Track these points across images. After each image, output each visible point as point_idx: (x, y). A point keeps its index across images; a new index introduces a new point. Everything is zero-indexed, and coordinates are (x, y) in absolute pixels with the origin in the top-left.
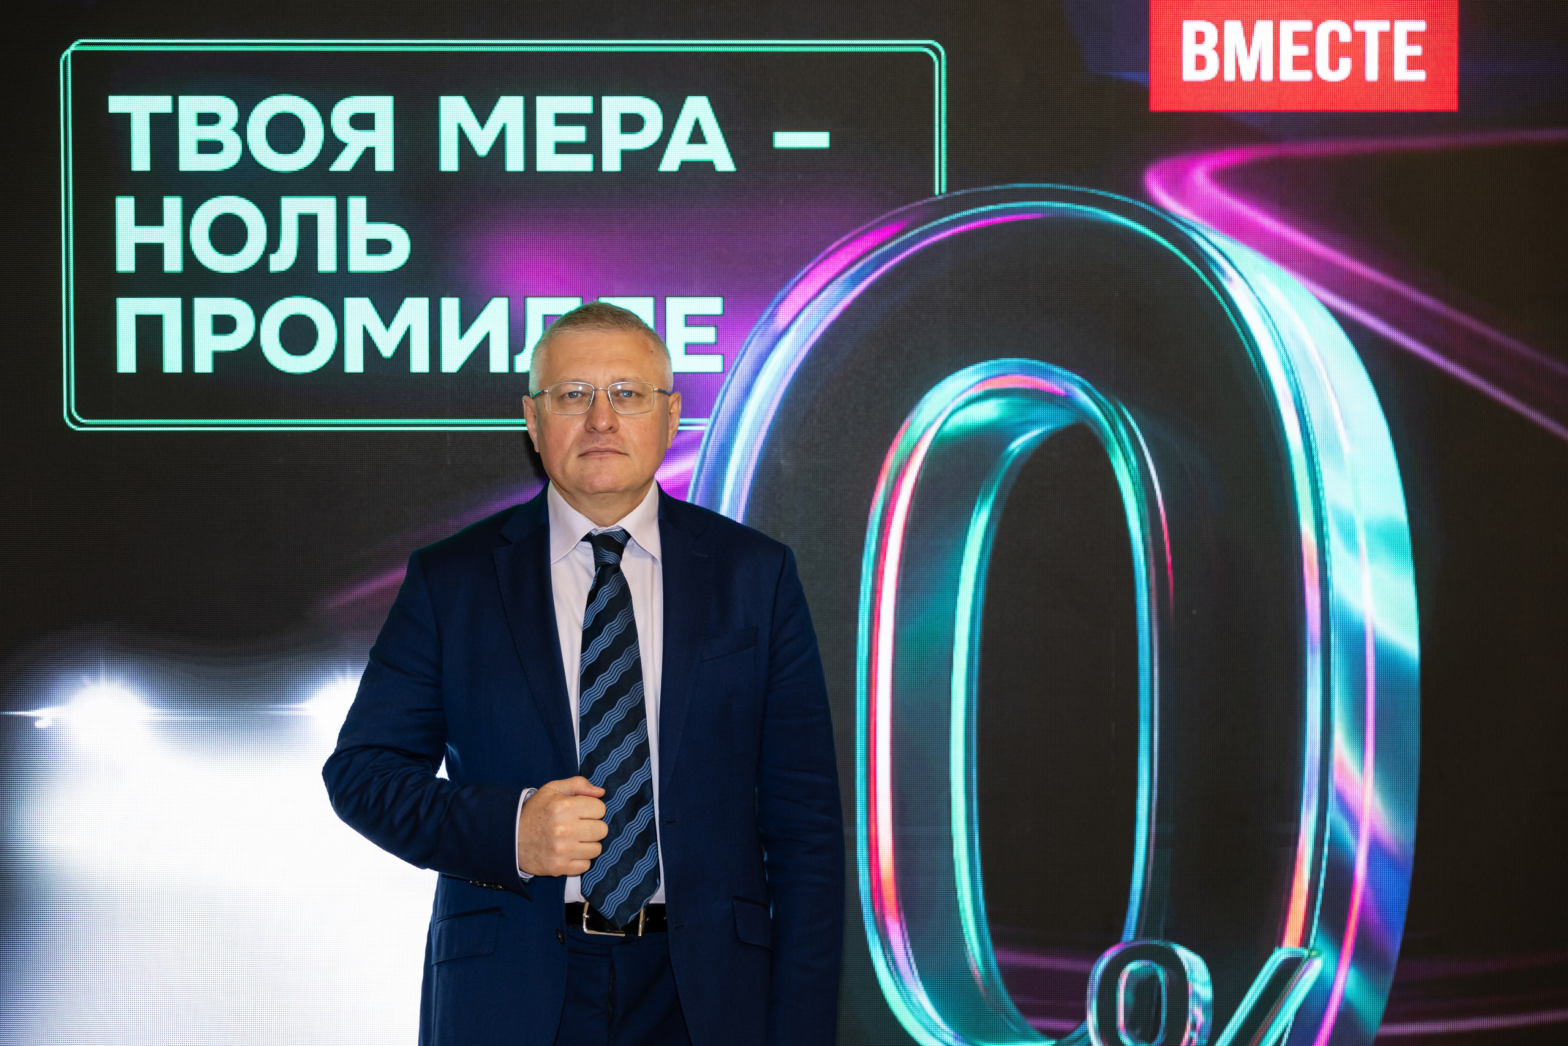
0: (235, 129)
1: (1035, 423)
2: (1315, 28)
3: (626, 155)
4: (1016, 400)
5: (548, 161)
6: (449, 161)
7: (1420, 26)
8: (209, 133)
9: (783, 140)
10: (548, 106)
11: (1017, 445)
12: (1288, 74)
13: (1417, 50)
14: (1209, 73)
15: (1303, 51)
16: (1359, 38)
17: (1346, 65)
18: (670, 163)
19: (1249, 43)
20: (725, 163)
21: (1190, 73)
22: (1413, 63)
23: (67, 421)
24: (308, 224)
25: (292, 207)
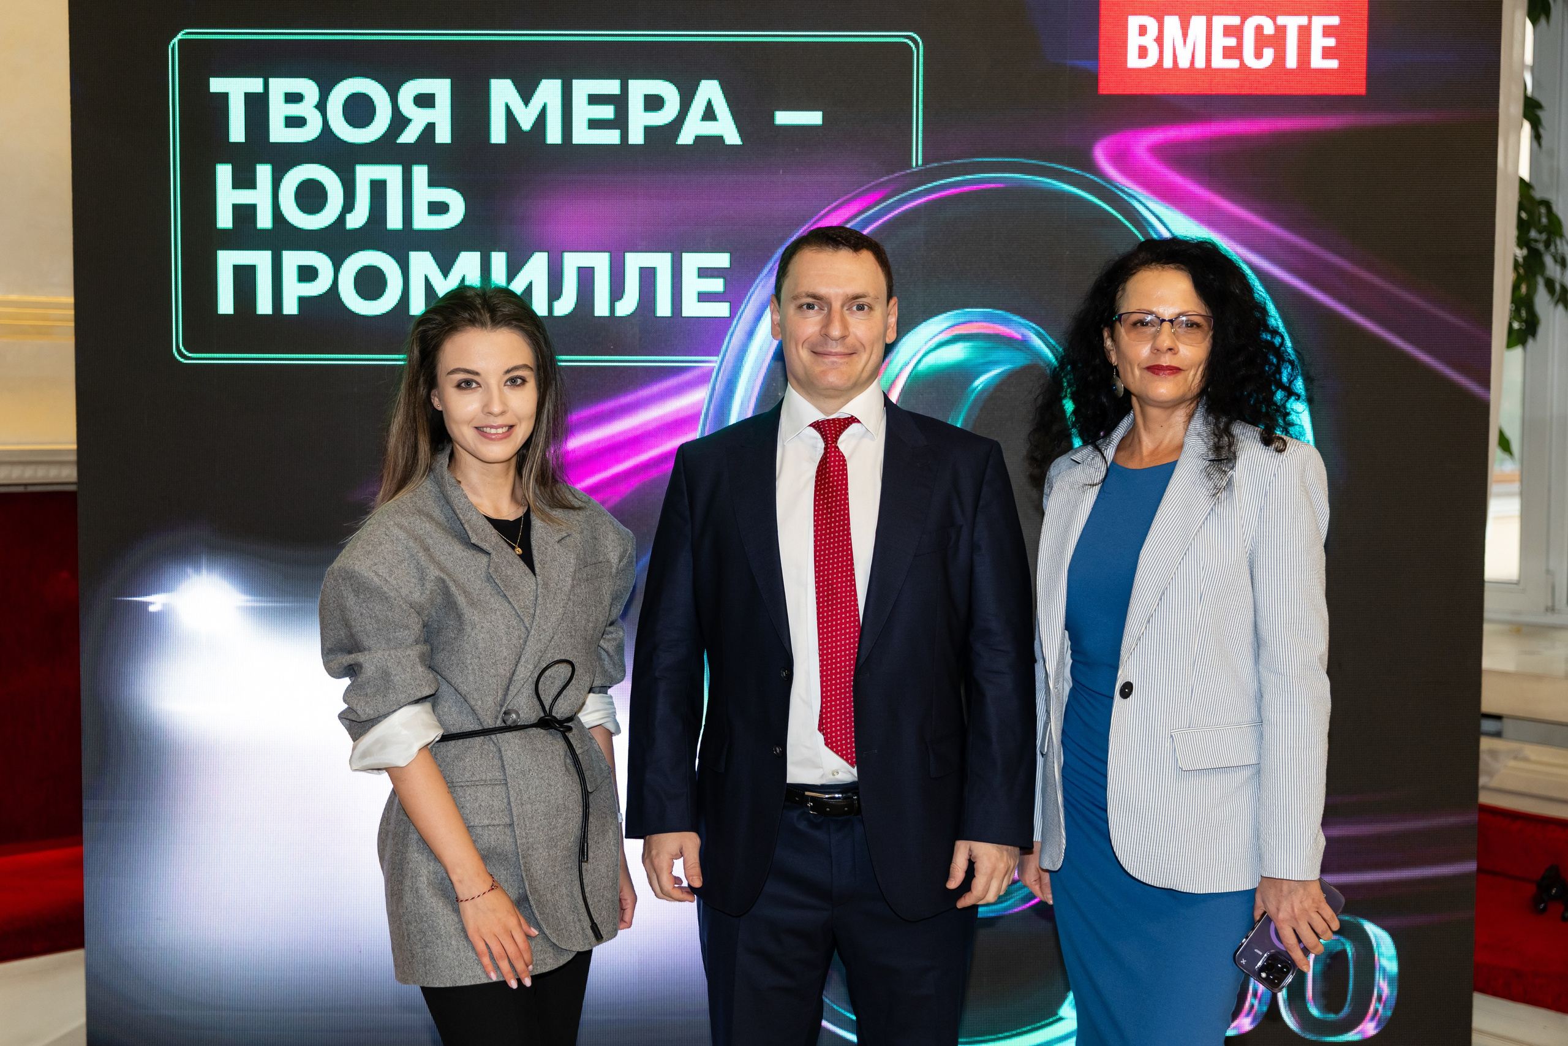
0: (317, 107)
1: (996, 363)
2: (1243, 22)
3: (649, 130)
4: (980, 344)
5: (582, 135)
6: (498, 135)
7: (1334, 20)
8: (294, 110)
9: (783, 118)
10: (582, 88)
11: (980, 383)
12: (1219, 62)
13: (1331, 42)
14: (1150, 61)
15: (1232, 42)
16: (1281, 31)
17: (1269, 54)
18: (686, 137)
19: (1185, 35)
20: (733, 137)
21: (1133, 61)
22: (1327, 53)
23: (176, 355)
24: (378, 189)
25: (365, 174)
